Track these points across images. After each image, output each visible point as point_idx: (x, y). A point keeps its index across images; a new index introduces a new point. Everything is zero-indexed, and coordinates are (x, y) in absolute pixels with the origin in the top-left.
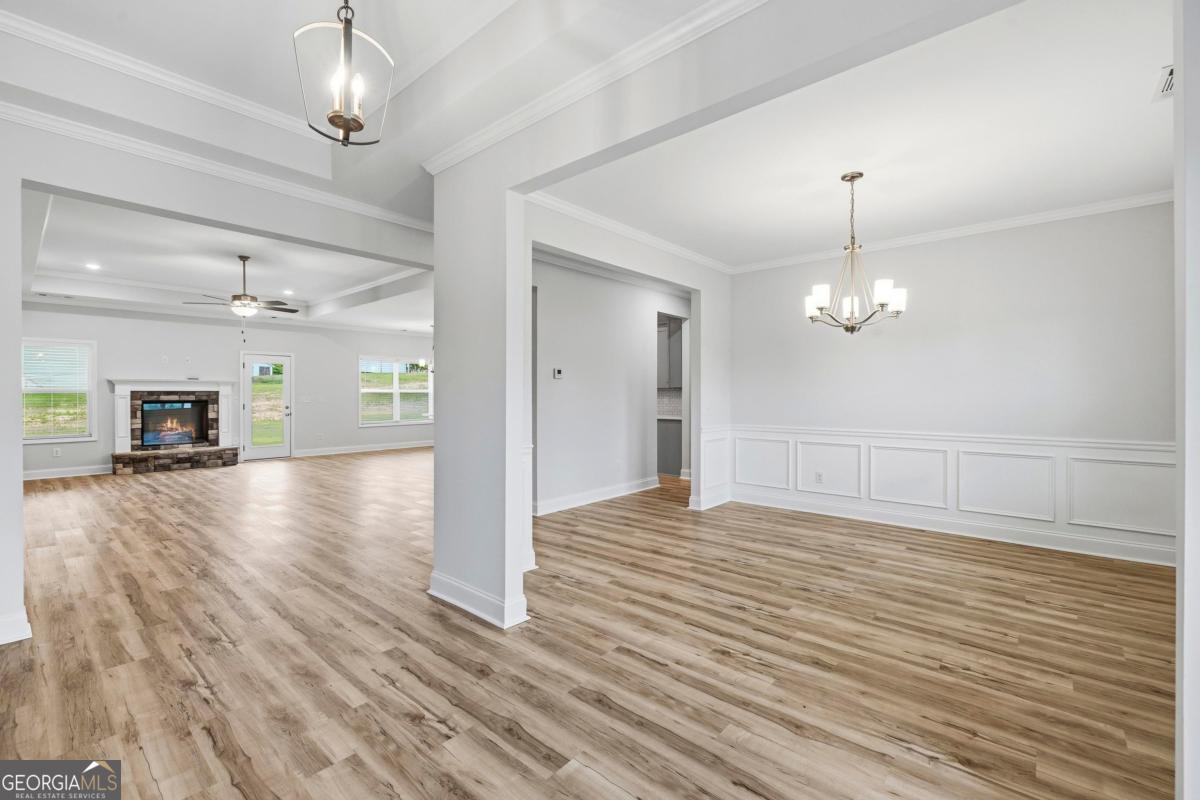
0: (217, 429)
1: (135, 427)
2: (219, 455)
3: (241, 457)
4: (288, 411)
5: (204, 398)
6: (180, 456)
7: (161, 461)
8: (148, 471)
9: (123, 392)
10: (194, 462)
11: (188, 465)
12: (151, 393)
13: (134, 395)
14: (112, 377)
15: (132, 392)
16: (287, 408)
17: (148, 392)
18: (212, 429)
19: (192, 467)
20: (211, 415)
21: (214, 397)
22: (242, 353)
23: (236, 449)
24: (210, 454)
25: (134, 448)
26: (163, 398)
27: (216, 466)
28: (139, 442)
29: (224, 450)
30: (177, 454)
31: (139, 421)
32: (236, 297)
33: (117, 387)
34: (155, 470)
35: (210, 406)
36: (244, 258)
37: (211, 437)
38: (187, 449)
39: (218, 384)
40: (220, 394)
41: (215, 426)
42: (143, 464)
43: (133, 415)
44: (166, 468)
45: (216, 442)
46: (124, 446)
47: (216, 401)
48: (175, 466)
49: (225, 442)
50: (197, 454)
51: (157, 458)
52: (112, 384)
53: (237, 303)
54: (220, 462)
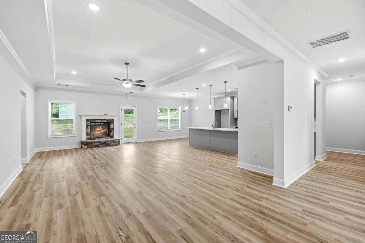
0: (113, 132)
1: (88, 131)
2: (114, 142)
3: (121, 143)
4: (135, 126)
5: (109, 121)
6: (102, 142)
7: (96, 144)
8: (92, 147)
9: (84, 119)
10: (107, 144)
11: (105, 145)
12: (93, 119)
13: (88, 120)
14: (80, 114)
15: (87, 119)
16: (135, 125)
17: (92, 119)
18: (112, 132)
19: (106, 146)
20: (111, 127)
21: (112, 121)
22: (121, 105)
23: (119, 139)
24: (111, 141)
25: (87, 139)
26: (97, 121)
27: (113, 146)
28: (89, 137)
29: (116, 140)
30: (101, 141)
31: (89, 129)
32: (124, 80)
33: (82, 117)
34: (94, 147)
35: (111, 124)
36: (127, 64)
37: (111, 135)
38: (104, 139)
39: (114, 116)
40: (114, 120)
41: (112, 131)
42: (90, 145)
43: (87, 128)
44: (97, 146)
45: (113, 137)
46: (84, 138)
47: (113, 122)
48: (100, 146)
49: (116, 137)
50: (107, 141)
51: (95, 142)
52: (80, 116)
53: (125, 82)
54: (114, 144)
